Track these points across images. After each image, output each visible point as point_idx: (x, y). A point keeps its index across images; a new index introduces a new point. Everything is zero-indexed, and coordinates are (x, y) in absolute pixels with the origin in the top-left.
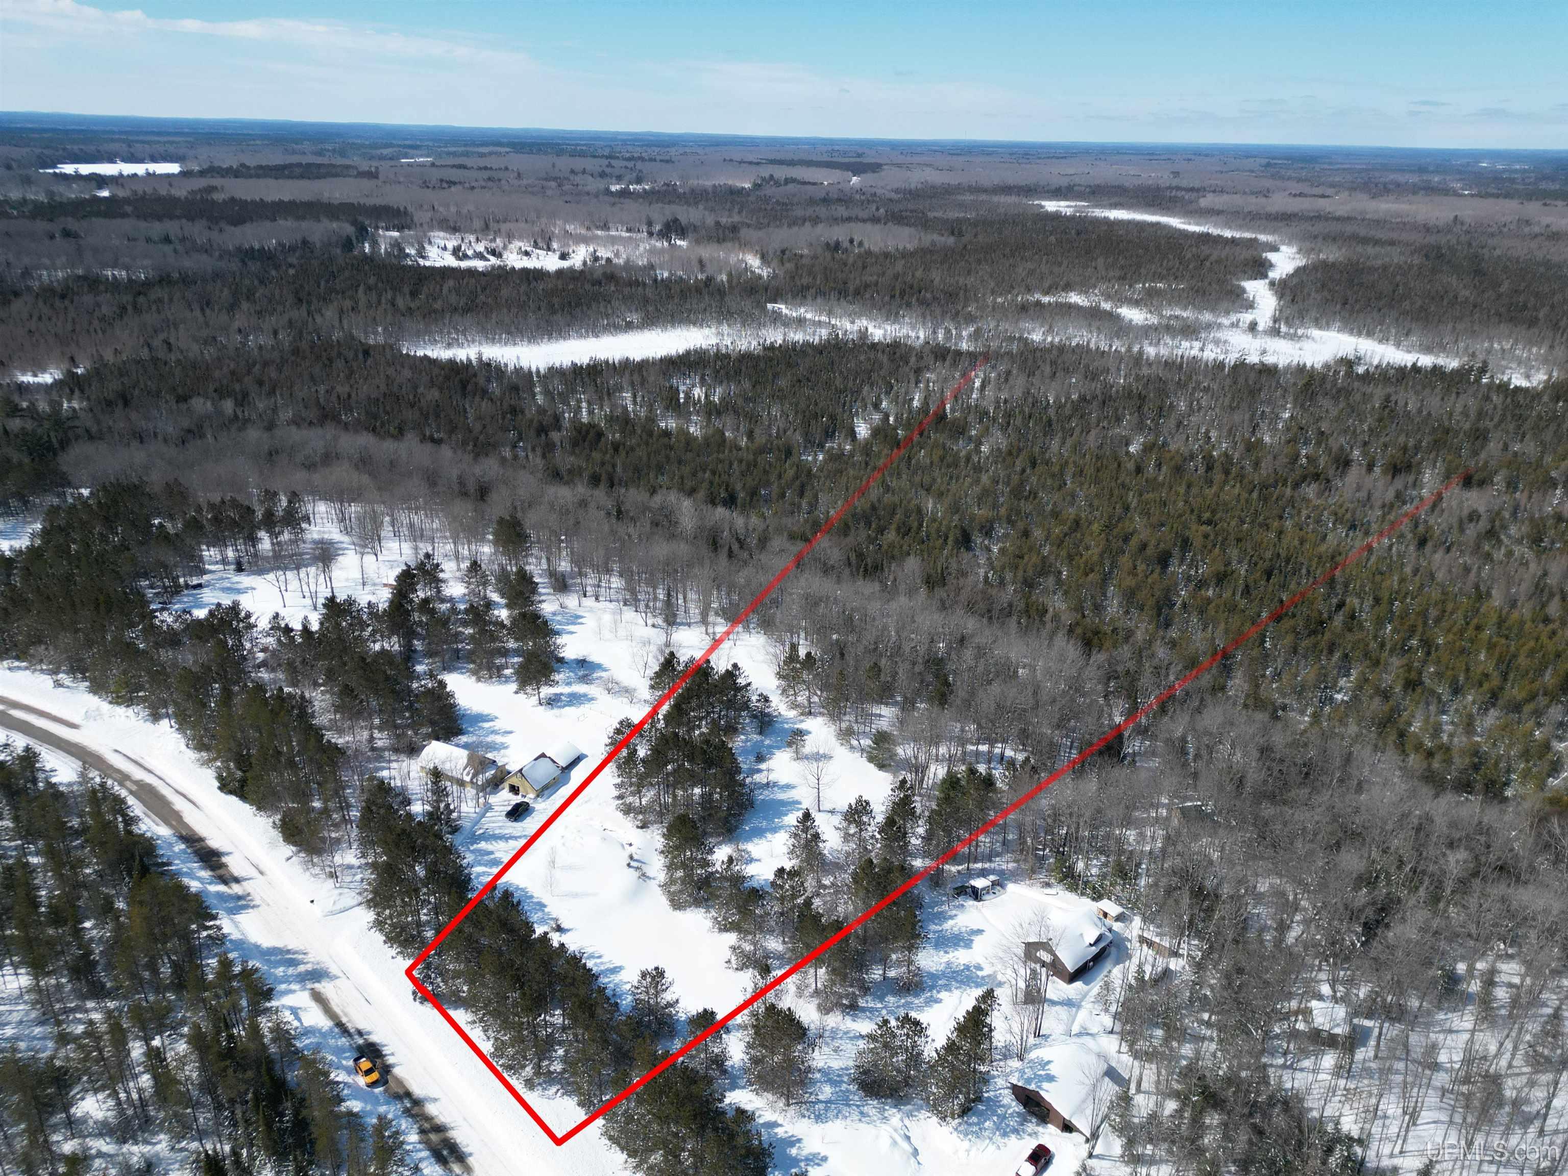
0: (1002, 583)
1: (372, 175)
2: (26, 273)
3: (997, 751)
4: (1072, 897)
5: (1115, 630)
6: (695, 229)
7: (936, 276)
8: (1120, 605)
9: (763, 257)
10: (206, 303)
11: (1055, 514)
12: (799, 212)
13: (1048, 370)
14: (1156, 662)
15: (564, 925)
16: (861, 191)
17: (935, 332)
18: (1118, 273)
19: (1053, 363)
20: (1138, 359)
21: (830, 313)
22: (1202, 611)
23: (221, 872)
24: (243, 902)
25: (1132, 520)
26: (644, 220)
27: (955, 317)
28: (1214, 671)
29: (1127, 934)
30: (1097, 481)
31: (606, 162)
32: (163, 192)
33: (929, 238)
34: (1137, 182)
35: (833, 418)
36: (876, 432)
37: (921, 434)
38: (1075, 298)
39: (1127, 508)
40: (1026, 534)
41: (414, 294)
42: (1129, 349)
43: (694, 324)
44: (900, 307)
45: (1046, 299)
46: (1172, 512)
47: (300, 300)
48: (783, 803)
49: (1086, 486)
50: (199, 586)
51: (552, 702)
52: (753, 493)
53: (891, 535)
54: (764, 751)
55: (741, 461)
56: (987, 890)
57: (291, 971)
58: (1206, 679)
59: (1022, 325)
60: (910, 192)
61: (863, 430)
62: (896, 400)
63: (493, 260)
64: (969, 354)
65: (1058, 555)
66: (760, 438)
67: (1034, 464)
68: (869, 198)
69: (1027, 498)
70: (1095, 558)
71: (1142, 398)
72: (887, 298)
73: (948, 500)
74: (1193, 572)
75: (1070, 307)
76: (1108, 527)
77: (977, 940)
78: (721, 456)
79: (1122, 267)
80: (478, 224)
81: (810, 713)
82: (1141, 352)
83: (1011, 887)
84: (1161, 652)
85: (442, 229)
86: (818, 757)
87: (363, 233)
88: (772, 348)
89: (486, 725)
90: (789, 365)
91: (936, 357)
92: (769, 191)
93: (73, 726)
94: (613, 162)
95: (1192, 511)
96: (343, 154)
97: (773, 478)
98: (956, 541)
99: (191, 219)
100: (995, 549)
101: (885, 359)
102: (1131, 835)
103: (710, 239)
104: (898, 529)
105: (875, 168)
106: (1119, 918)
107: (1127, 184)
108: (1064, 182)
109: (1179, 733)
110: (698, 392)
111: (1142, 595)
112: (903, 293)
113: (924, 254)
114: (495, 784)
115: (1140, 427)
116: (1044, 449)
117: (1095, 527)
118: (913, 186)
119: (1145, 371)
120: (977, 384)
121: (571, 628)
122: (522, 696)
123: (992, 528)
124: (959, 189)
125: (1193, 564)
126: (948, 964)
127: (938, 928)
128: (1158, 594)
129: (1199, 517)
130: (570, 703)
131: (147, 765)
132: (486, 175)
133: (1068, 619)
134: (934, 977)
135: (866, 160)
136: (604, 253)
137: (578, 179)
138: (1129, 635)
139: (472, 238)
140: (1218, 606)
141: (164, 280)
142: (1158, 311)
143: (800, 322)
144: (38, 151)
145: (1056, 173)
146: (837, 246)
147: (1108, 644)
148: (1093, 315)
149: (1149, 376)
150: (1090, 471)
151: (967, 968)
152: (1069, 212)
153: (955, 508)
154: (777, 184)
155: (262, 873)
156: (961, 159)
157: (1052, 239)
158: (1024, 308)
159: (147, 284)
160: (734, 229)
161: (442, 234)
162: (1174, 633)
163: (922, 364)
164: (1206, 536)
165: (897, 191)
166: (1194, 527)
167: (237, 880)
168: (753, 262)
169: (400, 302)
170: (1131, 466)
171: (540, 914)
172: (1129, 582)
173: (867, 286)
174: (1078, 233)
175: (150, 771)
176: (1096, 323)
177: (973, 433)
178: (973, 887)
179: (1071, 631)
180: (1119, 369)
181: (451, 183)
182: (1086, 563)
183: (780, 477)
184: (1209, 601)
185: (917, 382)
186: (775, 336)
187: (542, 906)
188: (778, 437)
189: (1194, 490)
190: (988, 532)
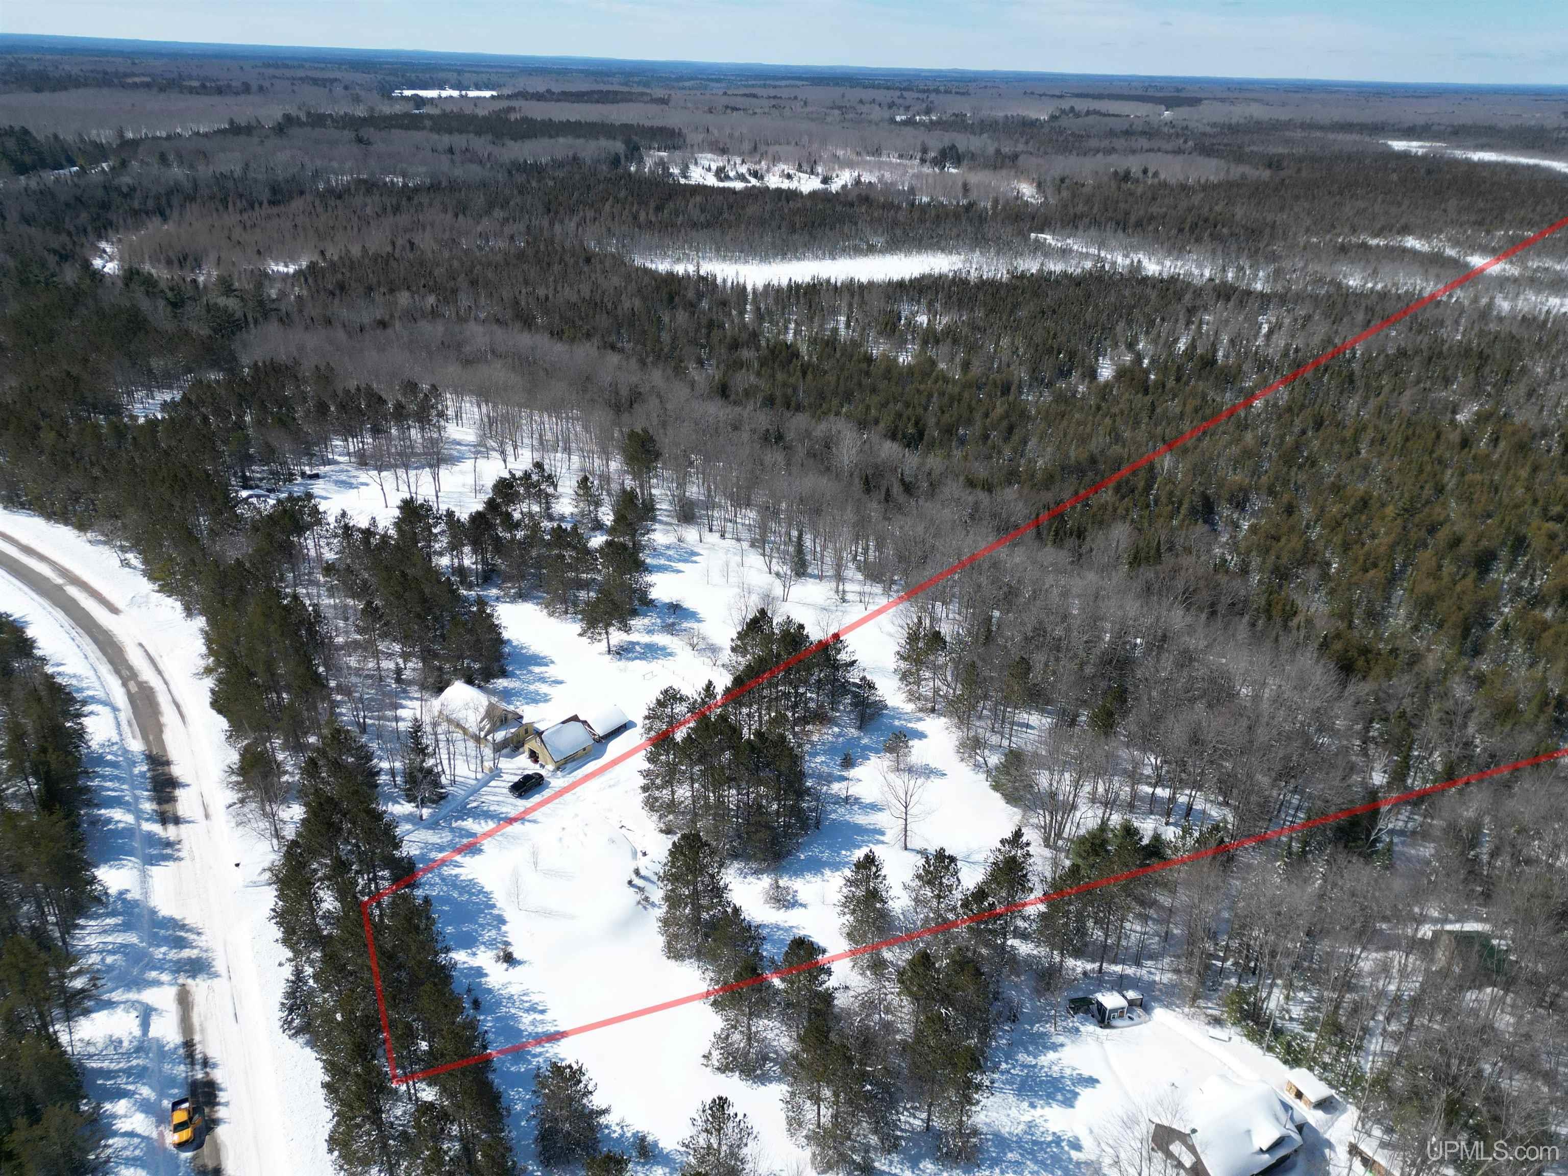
0: (1245, 571)
1: (664, 101)
2: (316, 174)
3: (1182, 799)
4: (1252, 1050)
5: (1394, 651)
6: (973, 157)
7: (1239, 212)
8: (1409, 617)
9: (1040, 186)
10: (462, 209)
11: (1337, 489)
12: (1093, 143)
13: (1360, 317)
14: (1449, 704)
15: (516, 955)
16: (1171, 124)
17: (1224, 270)
18: (1473, 218)
19: (1370, 310)
20: (1485, 314)
21: (1102, 245)
22: (1532, 639)
23: (166, 807)
24: (169, 851)
25: (1445, 505)
26: (919, 147)
27: (1253, 255)
28: (1541, 727)
29: (1331, 1135)
30: (1403, 451)
31: (898, 93)
32: (467, 112)
33: (1237, 171)
34: (1515, 122)
35: (1072, 355)
36: (1121, 374)
37: (1178, 380)
38: (1411, 242)
39: (1440, 489)
40: (1290, 510)
41: (659, 209)
42: (1475, 300)
43: (943, 250)
44: (1189, 242)
45: (1373, 242)
46: (1506, 500)
47: (549, 210)
48: (860, 830)
49: (1387, 457)
50: (317, 476)
51: (622, 652)
52: (949, 431)
53: (1107, 496)
54: (855, 752)
55: (942, 394)
56: (1120, 1013)
57: (173, 955)
58: (1526, 740)
59: (1337, 267)
60: (1230, 127)
61: (1106, 372)
62: (1155, 341)
63: (754, 182)
64: (1262, 295)
65: (1329, 541)
66: (976, 369)
67: (1319, 424)
68: (1181, 132)
69: (1300, 467)
70: (1382, 549)
71: (1483, 358)
72: (1174, 232)
73: (1192, 458)
74: (1525, 583)
75: (1405, 250)
76: (1409, 511)
77: (1085, 1095)
78: (922, 387)
79: (1481, 210)
80: (747, 146)
81: (933, 710)
82: (1490, 305)
83: (1160, 1013)
84: (1459, 690)
85: (712, 151)
86: (928, 772)
87: (634, 152)
88: (1023, 276)
89: (537, 669)
90: (1035, 294)
91: (1219, 297)
92: (1065, 122)
93: (114, 610)
94: (905, 94)
95: (1535, 502)
96: (646, 85)
97: (978, 416)
98: (1193, 511)
99: (478, 133)
100: (1245, 525)
101: (1153, 295)
102: (1368, 961)
103: (986, 166)
104: (1117, 489)
105: (1194, 102)
106: (1324, 1105)
107: (1501, 125)
108: (1421, 121)
109: (1470, 813)
110: (923, 319)
111: (1443, 607)
112: (1194, 227)
113: (1229, 189)
114: (513, 746)
115: (1476, 391)
116: (1338, 407)
117: (1390, 510)
118: (1234, 121)
119: (1493, 327)
120: (1265, 328)
121: (680, 566)
122: (585, 640)
123: (1246, 499)
124: (1288, 125)
125: (1528, 572)
126: (1031, 1125)
127: (1030, 1060)
128: (1468, 607)
129: (1545, 510)
130: (642, 657)
131: (162, 666)
132: (773, 102)
133: (1323, 628)
134: (1002, 1142)
135: (1182, 95)
136: (866, 178)
137: (864, 109)
138: (1415, 658)
139: (738, 160)
140: (1558, 635)
141: (434, 188)
142: (1523, 262)
143: (1065, 253)
144: (379, 77)
145: (1411, 114)
146: (1126, 177)
147: (1377, 670)
148: (1435, 260)
149: (1499, 332)
150: (1396, 439)
151: (1058, 1141)
152: (1420, 152)
153: (1199, 469)
154: (1077, 115)
155: (207, 816)
156: (1299, 95)
157: (1395, 177)
158: (1343, 249)
159: (417, 190)
160: (1015, 157)
161: (709, 156)
162: (1484, 666)
163: (1199, 302)
164: (1552, 537)
165: (1214, 125)
166: (1535, 522)
167: (177, 821)
168: (1027, 190)
169: (642, 216)
170: (1454, 437)
171: (493, 933)
172: (1428, 586)
173: (1152, 218)
174: (1429, 172)
175: (160, 672)
176: (1433, 271)
177: (1248, 384)
178: (1100, 1005)
179: (1325, 645)
180: (1457, 322)
181: (735, 109)
182: (1368, 555)
183: (987, 415)
184: (1545, 626)
185: (1188, 323)
186: (1031, 265)
187: (501, 921)
188: (999, 370)
189: (1542, 476)
190: (1240, 504)
